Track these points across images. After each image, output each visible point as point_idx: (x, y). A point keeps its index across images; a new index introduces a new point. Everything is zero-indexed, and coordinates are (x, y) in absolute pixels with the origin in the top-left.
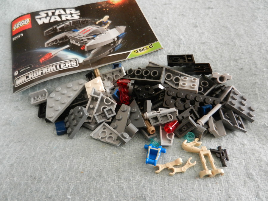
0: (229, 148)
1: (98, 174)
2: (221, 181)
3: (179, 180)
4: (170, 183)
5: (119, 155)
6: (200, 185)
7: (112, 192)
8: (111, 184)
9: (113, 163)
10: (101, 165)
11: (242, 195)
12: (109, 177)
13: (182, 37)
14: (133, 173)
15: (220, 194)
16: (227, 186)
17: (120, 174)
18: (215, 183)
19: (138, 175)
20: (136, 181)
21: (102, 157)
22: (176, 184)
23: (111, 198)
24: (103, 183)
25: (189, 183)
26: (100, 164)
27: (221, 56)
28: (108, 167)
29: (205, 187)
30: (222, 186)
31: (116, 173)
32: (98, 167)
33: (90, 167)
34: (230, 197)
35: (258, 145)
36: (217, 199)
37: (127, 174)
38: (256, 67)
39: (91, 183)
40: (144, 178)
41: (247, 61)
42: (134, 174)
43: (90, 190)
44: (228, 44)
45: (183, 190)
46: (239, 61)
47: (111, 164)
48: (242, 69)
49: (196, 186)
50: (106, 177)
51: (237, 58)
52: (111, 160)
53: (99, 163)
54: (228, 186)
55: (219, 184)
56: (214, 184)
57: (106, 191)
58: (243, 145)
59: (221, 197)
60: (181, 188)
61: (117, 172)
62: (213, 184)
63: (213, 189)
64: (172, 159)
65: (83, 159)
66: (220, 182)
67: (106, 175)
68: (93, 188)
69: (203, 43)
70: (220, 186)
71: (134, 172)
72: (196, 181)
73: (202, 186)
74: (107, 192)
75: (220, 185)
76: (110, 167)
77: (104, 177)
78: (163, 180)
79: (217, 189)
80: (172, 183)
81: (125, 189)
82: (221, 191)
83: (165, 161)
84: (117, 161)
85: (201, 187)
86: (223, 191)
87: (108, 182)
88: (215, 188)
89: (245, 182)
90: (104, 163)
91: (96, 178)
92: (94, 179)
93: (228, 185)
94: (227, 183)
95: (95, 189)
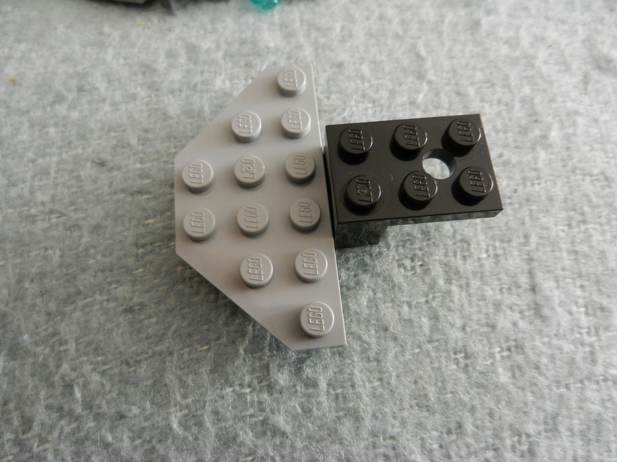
1: (74, 83)
4: (337, 92)
6: (438, 94)
7: (124, 131)
8: (123, 107)
11: (577, 113)
12: (114, 90)
15: (504, 113)
18: (488, 85)
19: (220, 75)
20: (213, 95)
23: (124, 147)
24: (95, 106)
29: (454, 96)
33: (46, 67)
34: (536, 121)
36: (494, 127)
39: (49, 109)
43: (46, 130)
45: (378, 109)
50: (102, 90)
57: (102, 129)
59: (507, 121)
60: (370, 105)
63: (482, 100)
67: (105, 84)
68: (56, 125)
70: (503, 93)
74: (109, 131)
75: (506, 90)
77: (96, 89)
80: (340, 92)
81: (172, 118)
82: (507, 105)
86: (513, 107)
87: (112, 104)
89: (586, 80)
91: (65, 93)
92: (59, 99)
95: (65, 125)
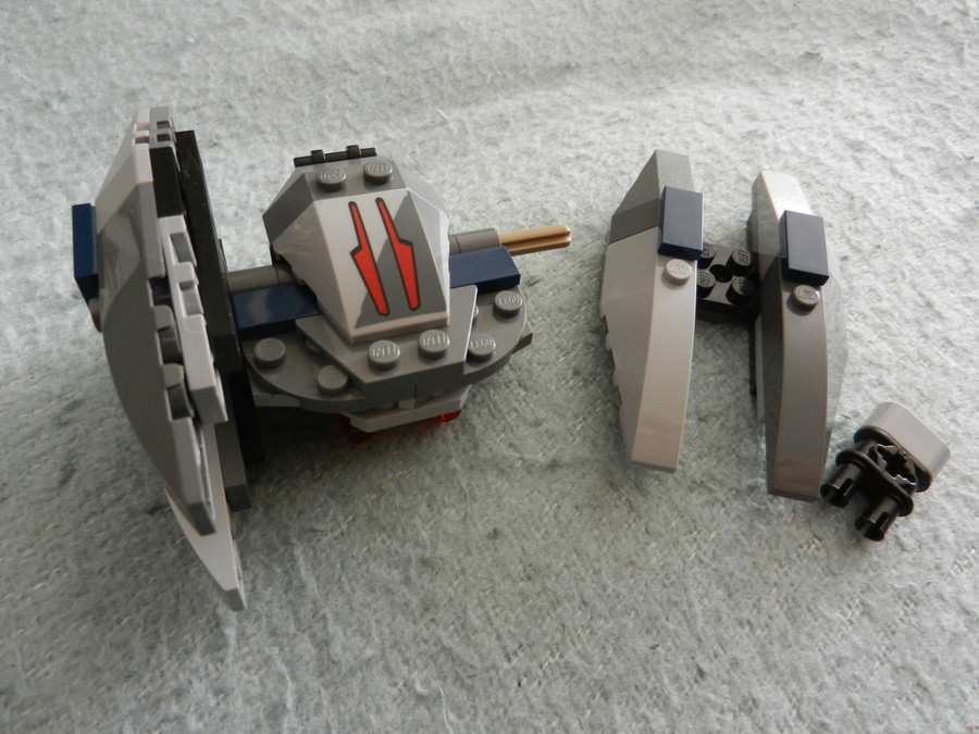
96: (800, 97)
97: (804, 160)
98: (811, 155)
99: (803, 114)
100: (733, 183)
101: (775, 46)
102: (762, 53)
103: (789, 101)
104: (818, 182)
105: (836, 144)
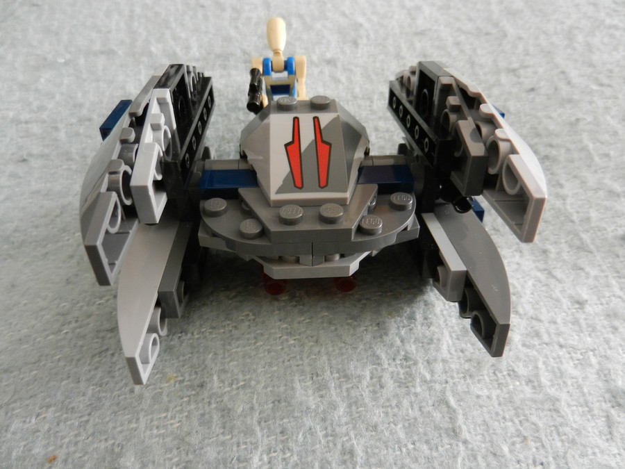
0: (542, 318)
2: (538, 431)
3: (404, 450)
5: (185, 383)
9: (164, 415)
10: (118, 429)
13: (361, 20)
14: (238, 445)
16: (559, 444)
17: (191, 457)
21: (122, 397)
22: (395, 464)
25: (435, 454)
26: (114, 428)
27: (472, 64)
28: (148, 433)
30: (543, 446)
31: (175, 452)
32: (106, 440)
35: (620, 297)
37: (219, 453)
38: (569, 83)
40: (281, 456)
41: (541, 70)
42: (243, 447)
44: (487, 34)
46: (522, 72)
47: (156, 423)
48: (532, 90)
49: (464, 459)
51: (515, 65)
52: (156, 407)
53: (111, 425)
54: (563, 446)
55: (532, 444)
56: (518, 446)
58: (581, 304)
61: (178, 449)
62: (513, 444)
64: (371, 378)
65: (50, 414)
66: (536, 435)
69: (421, 34)
71: (241, 440)
72: (460, 444)
73: (479, 458)
76: (155, 431)
78: (347, 457)
79: (530, 461)
83: (350, 386)
84: (179, 408)
85: (477, 461)
88: (521, 457)
90: (130, 422)
93: (562, 441)
94: (559, 434)
96: (585, 296)
97: (541, 397)
98: (552, 391)
99: (576, 322)
100: (430, 403)
101: (594, 214)
102: (575, 218)
103: (571, 297)
104: (538, 439)
105: (592, 385)
